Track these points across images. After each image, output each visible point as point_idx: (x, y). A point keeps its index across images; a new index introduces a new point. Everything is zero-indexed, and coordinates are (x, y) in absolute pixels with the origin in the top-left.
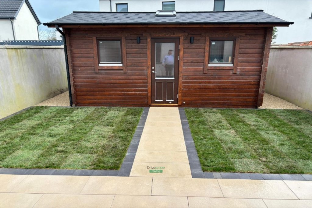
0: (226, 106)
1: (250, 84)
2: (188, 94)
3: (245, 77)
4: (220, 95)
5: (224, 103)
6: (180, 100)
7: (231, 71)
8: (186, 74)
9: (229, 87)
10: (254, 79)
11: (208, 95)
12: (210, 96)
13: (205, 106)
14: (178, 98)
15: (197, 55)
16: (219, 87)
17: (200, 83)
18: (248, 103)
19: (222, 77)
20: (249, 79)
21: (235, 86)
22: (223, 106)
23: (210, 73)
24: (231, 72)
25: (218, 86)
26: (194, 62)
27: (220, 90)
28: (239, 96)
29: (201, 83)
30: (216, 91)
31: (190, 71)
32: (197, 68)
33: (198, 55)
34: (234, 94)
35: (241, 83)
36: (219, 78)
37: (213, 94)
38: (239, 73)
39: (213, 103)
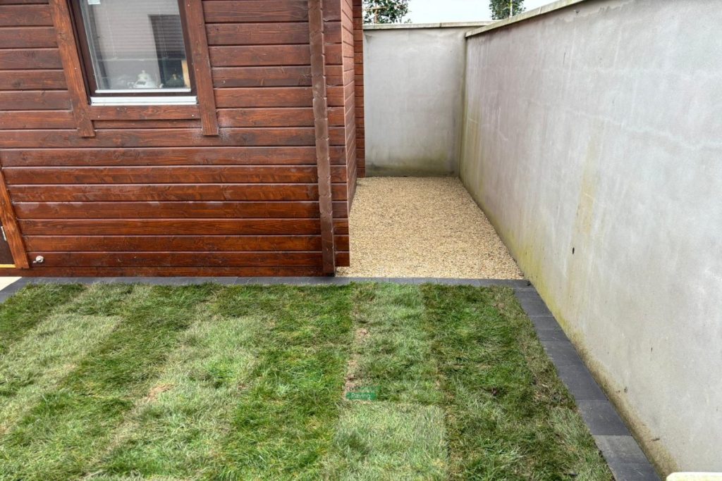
0: (210, 270)
1: (286, 179)
2: (45, 224)
3: (257, 153)
4: (171, 224)
5: (195, 256)
6: (18, 251)
7: (193, 124)
8: (11, 142)
9: (200, 194)
10: (298, 159)
11: (125, 225)
12: (136, 230)
13: (128, 270)
14: (6, 242)
15: (28, 55)
16: (162, 196)
17: (79, 179)
18: (292, 257)
19: (162, 153)
20: (275, 159)
21: (225, 189)
22: (194, 269)
23: (108, 137)
24: (196, 131)
25: (154, 189)
26: (26, 86)
27: (165, 207)
28: (248, 229)
29: (84, 177)
30: (153, 212)
31: (19, 126)
32: (49, 116)
33: (33, 54)
34: (229, 222)
35: (246, 177)
36: (153, 159)
37: (146, 225)
38: (230, 136)
39: (153, 258)
